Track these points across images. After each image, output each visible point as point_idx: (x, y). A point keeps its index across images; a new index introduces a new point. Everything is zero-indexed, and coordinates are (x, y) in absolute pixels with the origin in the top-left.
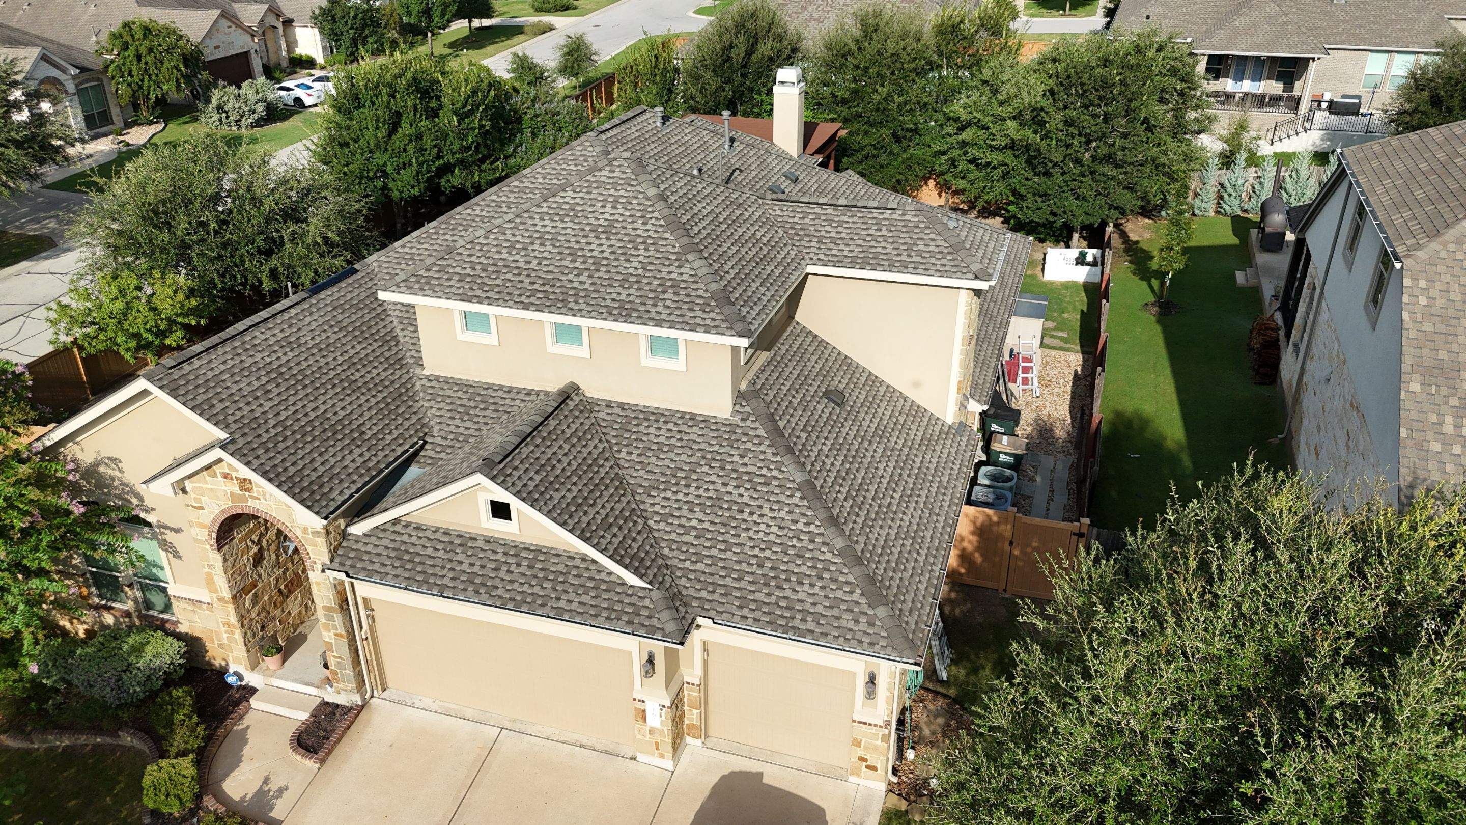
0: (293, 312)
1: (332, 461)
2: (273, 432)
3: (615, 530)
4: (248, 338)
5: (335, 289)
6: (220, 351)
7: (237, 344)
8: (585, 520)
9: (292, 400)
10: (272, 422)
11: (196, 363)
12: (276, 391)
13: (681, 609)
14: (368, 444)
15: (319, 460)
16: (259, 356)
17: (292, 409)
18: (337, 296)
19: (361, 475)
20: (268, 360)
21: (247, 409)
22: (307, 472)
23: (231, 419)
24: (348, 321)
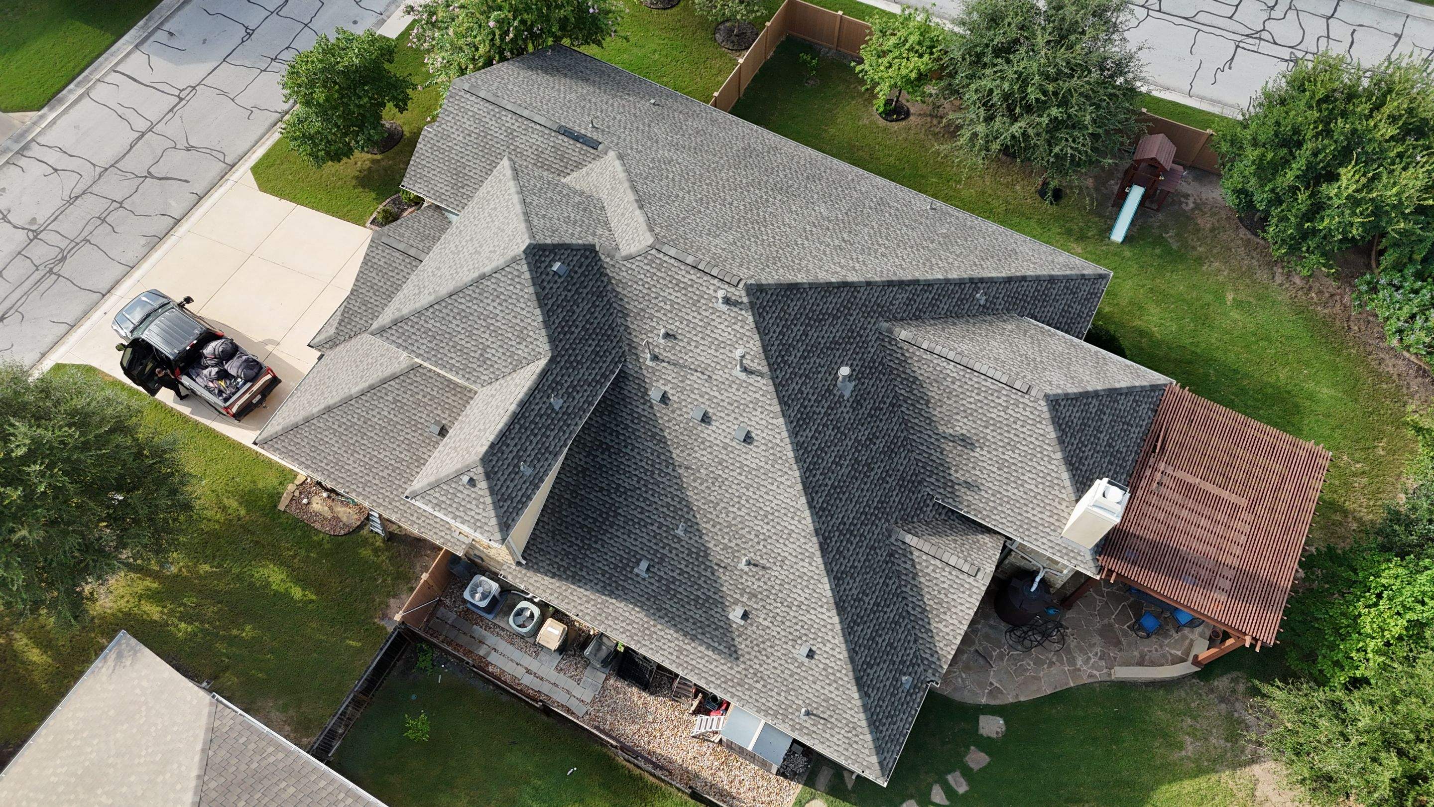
0: (538, 127)
1: (437, 179)
2: (444, 146)
3: (364, 308)
4: (504, 113)
5: (571, 142)
6: (487, 105)
7: (497, 110)
8: (364, 291)
9: (470, 148)
10: (450, 144)
11: (473, 98)
12: (472, 139)
13: (327, 346)
14: (456, 192)
15: (435, 172)
16: (493, 122)
17: (463, 150)
18: (566, 144)
19: (434, 194)
20: (493, 128)
21: (454, 130)
22: (426, 169)
23: (444, 126)
24: (547, 157)
